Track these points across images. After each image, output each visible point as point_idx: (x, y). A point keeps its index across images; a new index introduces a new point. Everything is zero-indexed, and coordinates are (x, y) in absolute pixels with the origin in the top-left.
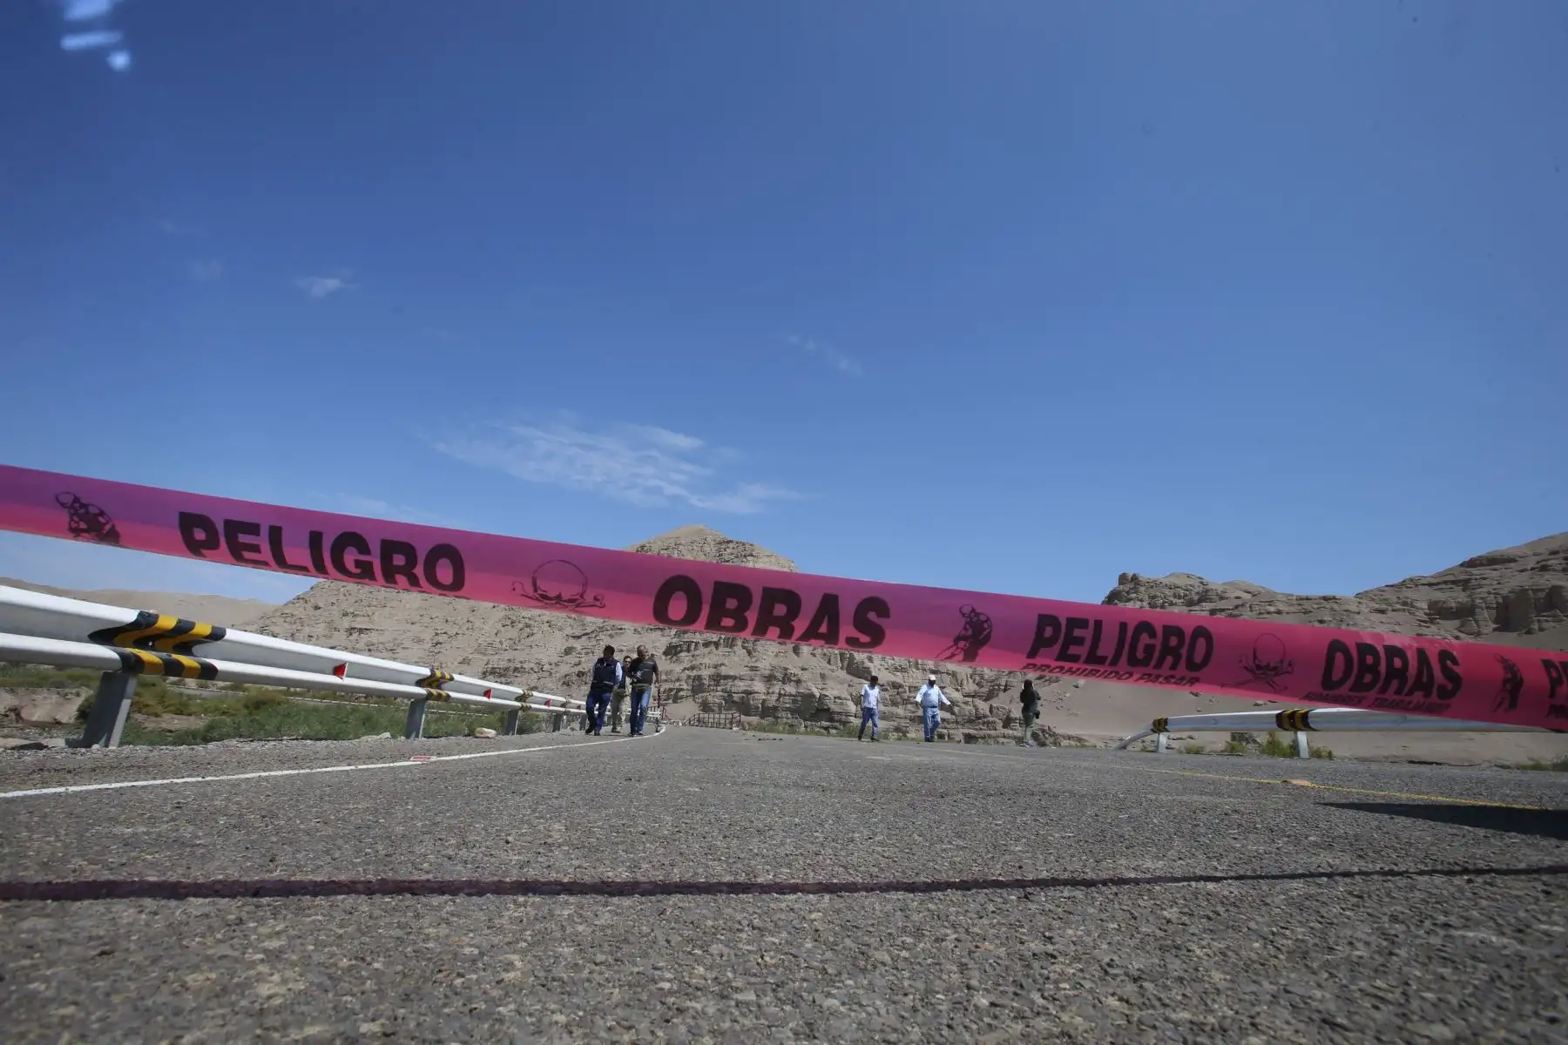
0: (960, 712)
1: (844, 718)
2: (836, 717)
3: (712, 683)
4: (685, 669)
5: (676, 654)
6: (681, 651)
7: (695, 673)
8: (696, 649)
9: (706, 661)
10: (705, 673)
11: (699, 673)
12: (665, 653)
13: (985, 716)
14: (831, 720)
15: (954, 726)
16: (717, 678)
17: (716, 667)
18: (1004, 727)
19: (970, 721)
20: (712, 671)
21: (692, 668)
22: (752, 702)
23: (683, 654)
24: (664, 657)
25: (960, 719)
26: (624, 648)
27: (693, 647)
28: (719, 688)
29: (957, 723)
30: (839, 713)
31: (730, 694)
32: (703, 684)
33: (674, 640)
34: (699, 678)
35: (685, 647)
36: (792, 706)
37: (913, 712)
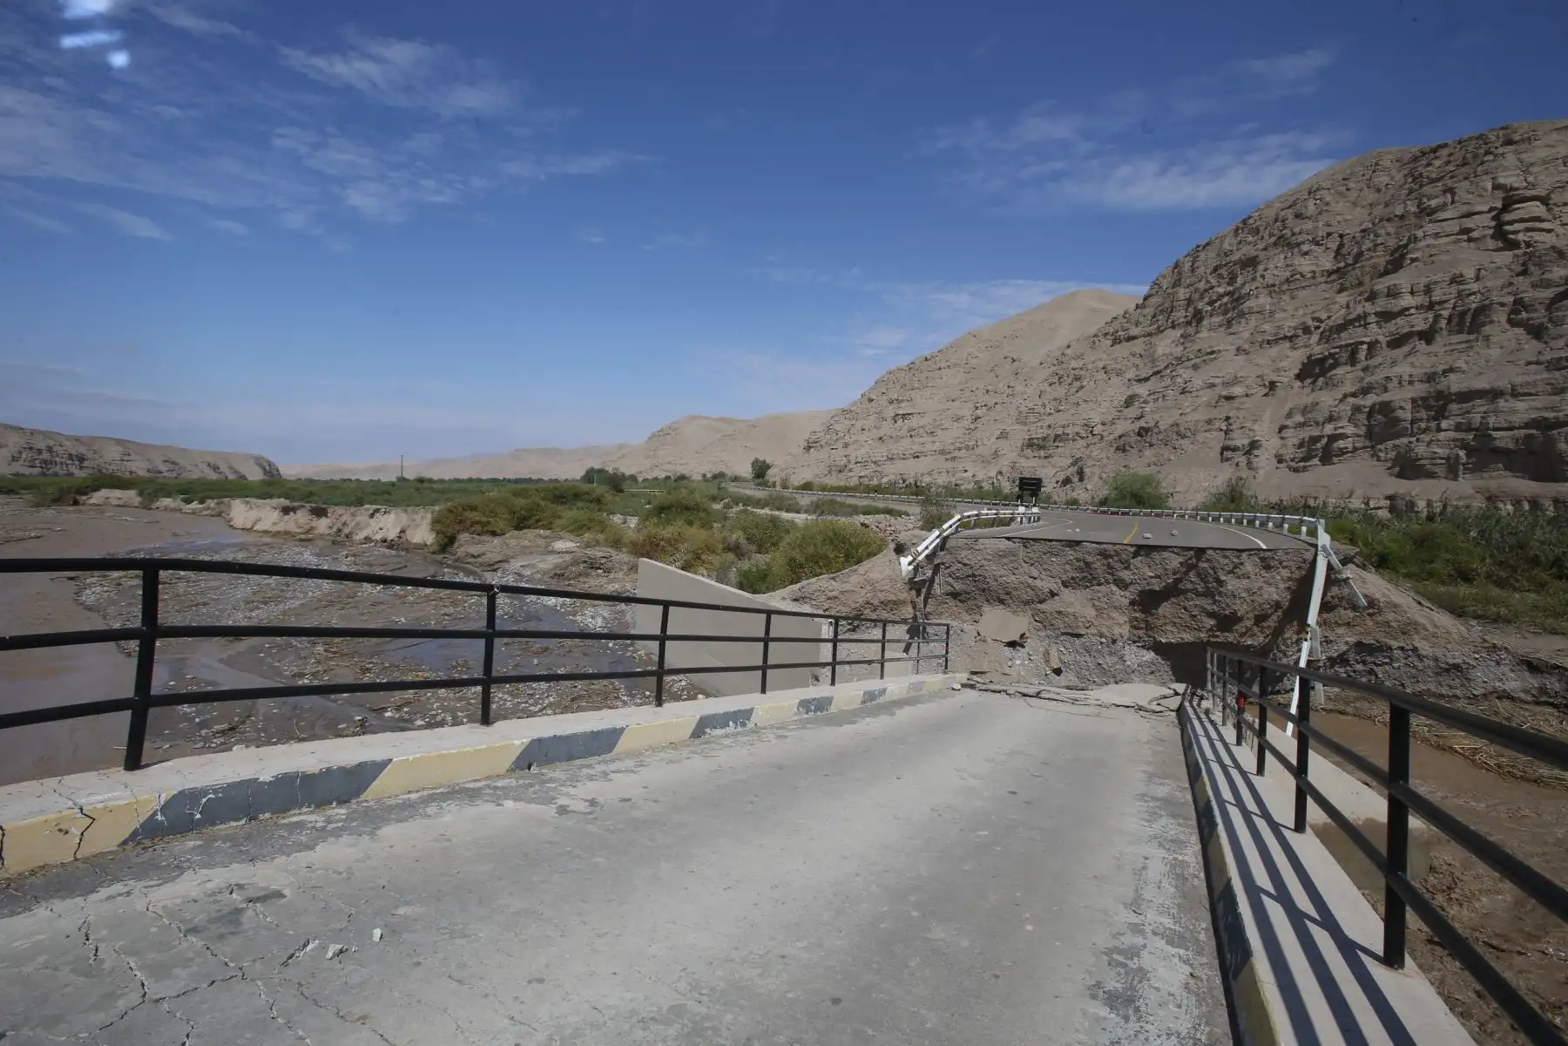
3: (1423, 414)
4: (1345, 396)
5: (1323, 373)
6: (1336, 365)
7: (1371, 399)
8: (1370, 355)
9: (1404, 369)
10: (1401, 397)
11: (1386, 397)
12: (1299, 377)
16: (1437, 404)
17: (1430, 378)
20: (1420, 389)
21: (1365, 391)
23: (1340, 371)
24: (1298, 383)
26: (1217, 381)
27: (1362, 355)
28: (1444, 424)
31: (1483, 433)
32: (1398, 420)
33: (1318, 349)
34: (1386, 408)
35: (1344, 356)
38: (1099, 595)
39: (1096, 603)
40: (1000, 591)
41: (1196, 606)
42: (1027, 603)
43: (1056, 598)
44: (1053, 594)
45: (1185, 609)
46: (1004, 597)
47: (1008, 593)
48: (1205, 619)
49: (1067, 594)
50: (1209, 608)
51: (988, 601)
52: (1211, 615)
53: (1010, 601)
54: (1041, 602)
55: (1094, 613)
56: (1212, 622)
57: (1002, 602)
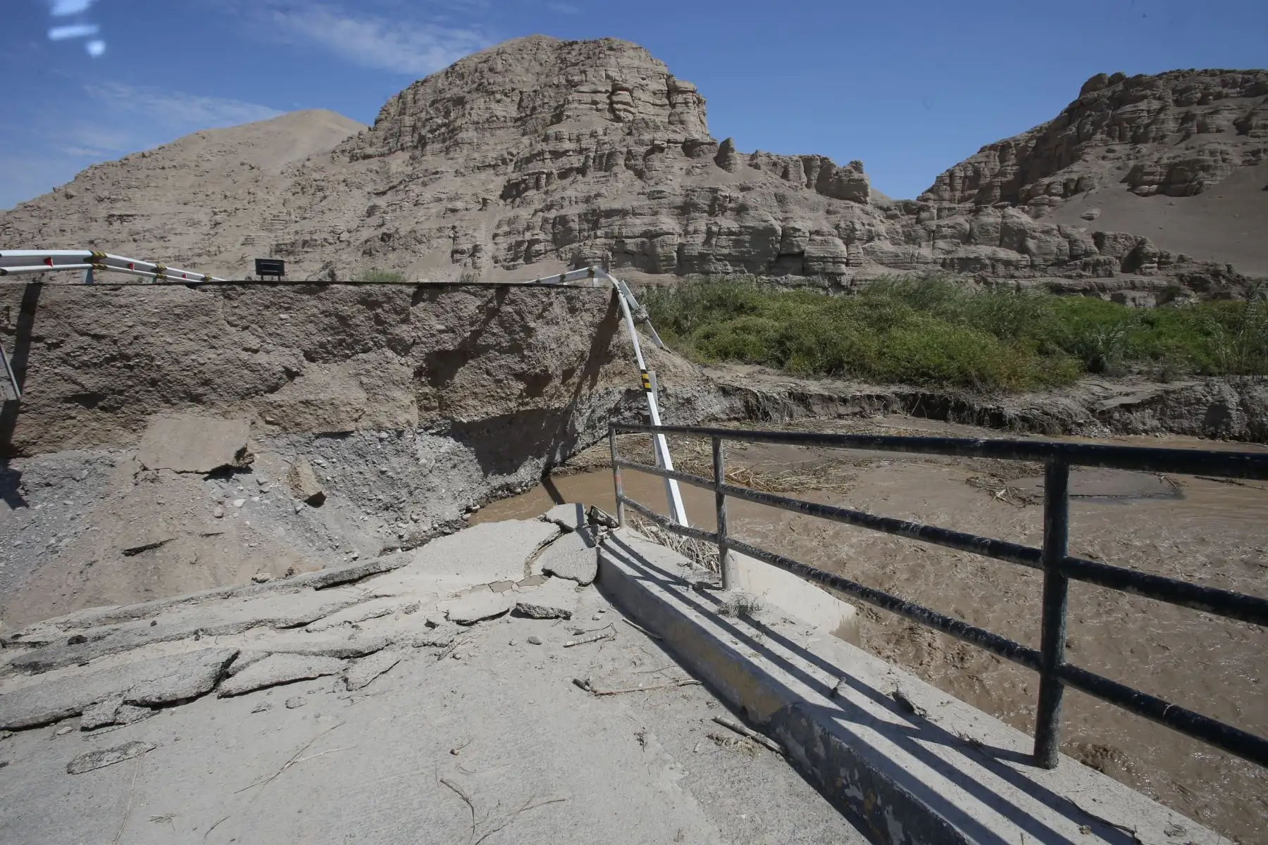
0: (1039, 247)
1: (830, 267)
2: (817, 266)
3: (585, 226)
4: (536, 211)
5: (519, 195)
6: (526, 189)
7: (553, 214)
8: (548, 183)
9: (570, 195)
10: (572, 212)
11: (563, 212)
12: (503, 197)
13: (1088, 253)
14: (805, 271)
15: (1027, 272)
16: (594, 218)
18: (1124, 271)
19: (1059, 263)
20: (582, 208)
21: (549, 208)
22: (659, 250)
23: (530, 193)
24: (503, 202)
25: (1038, 261)
26: (443, 196)
27: (543, 183)
28: (598, 233)
29: (1032, 266)
30: (822, 259)
31: (620, 239)
32: (572, 229)
33: (513, 178)
34: (563, 220)
36: (734, 252)
37: (948, 252)
38: (368, 367)
39: (365, 380)
40: (188, 380)
41: (500, 366)
42: (246, 394)
43: (297, 380)
44: (291, 375)
45: (488, 373)
46: (200, 390)
47: (206, 383)
48: (513, 383)
49: (316, 373)
50: (517, 367)
51: (167, 401)
52: (519, 376)
53: (213, 396)
54: (273, 389)
55: (363, 395)
56: (522, 386)
57: (196, 399)
